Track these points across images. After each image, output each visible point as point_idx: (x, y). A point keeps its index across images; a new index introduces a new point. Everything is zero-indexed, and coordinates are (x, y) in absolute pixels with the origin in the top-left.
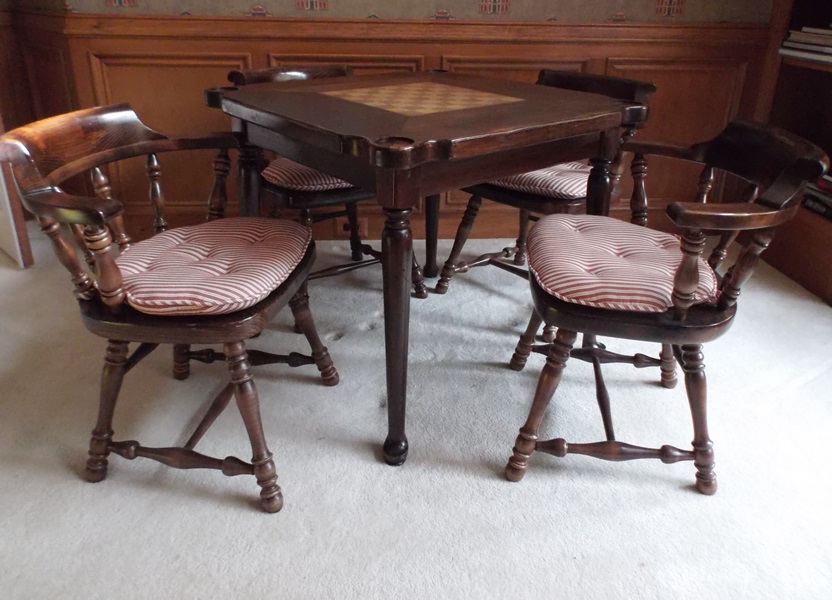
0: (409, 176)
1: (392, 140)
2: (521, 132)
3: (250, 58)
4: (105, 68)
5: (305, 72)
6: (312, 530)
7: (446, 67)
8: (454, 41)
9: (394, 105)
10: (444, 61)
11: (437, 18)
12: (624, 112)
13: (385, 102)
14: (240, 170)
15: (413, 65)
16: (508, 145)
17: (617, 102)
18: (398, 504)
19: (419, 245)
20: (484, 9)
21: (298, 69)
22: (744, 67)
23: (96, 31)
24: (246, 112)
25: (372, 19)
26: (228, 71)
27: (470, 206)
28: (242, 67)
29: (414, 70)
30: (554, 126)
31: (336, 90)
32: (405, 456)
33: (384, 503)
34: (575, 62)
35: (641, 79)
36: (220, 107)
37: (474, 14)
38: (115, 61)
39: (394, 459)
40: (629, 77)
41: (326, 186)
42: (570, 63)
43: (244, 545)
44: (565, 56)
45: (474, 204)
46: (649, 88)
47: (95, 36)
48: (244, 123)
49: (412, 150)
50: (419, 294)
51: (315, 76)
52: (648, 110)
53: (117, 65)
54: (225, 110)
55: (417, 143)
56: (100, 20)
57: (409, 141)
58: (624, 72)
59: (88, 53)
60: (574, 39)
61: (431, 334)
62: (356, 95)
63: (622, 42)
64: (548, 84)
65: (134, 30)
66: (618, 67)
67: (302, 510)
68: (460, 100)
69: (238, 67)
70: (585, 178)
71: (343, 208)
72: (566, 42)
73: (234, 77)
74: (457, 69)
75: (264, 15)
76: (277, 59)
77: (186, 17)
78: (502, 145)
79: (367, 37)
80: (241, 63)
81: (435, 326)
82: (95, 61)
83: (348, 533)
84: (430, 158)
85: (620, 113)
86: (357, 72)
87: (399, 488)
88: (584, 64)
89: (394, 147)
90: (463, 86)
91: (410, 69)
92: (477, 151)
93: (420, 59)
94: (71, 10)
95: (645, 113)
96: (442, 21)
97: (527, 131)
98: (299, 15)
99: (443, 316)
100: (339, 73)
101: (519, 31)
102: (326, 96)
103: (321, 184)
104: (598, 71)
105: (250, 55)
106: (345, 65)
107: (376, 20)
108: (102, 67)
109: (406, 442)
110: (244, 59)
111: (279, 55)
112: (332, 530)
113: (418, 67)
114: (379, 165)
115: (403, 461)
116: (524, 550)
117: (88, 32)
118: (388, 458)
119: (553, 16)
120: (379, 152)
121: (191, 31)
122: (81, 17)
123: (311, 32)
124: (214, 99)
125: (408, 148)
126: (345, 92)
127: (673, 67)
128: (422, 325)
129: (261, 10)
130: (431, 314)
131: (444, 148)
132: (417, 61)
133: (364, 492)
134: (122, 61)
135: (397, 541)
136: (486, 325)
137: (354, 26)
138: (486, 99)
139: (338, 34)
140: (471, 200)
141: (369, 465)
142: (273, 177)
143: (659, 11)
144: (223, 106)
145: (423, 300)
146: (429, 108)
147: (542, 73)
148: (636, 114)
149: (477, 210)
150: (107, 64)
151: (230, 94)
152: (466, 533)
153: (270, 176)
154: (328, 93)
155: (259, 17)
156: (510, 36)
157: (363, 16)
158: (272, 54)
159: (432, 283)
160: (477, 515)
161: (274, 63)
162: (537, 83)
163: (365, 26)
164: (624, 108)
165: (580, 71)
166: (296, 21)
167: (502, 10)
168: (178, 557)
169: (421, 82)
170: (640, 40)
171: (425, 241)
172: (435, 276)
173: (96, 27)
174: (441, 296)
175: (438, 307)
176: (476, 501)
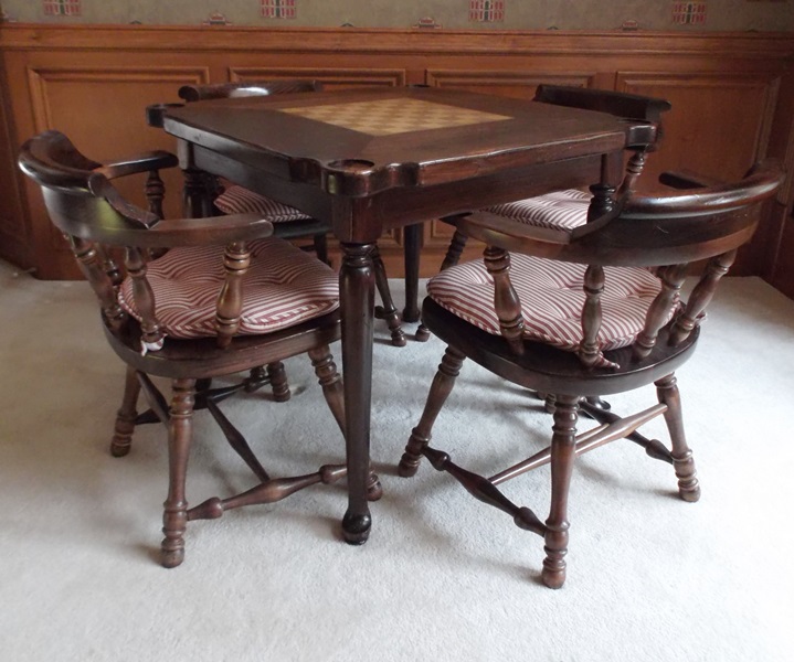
0: (370, 204)
1: (348, 163)
2: (503, 154)
3: (208, 72)
4: (45, 84)
5: (267, 88)
6: (252, 622)
7: (431, 81)
8: (439, 53)
9: (360, 123)
10: (428, 75)
11: (421, 26)
12: (628, 132)
13: (349, 120)
14: (186, 198)
15: (394, 80)
16: (489, 169)
17: (621, 121)
18: (355, 593)
19: (397, 284)
20: (473, 16)
21: (259, 84)
22: (777, 82)
23: (35, 43)
24: (190, 132)
25: (346, 28)
26: (181, 86)
27: (454, 241)
28: (198, 82)
29: (394, 85)
30: (543, 148)
31: (296, 107)
32: (368, 534)
33: (339, 589)
34: (581, 77)
35: (656, 96)
36: (162, 127)
37: (463, 22)
38: (56, 77)
39: (355, 537)
40: (642, 94)
41: (286, 217)
42: (575, 77)
43: (171, 638)
44: (569, 71)
45: (459, 239)
46: (664, 105)
47: (34, 49)
48: (191, 145)
49: (372, 175)
50: (396, 341)
51: (277, 92)
52: (659, 130)
53: (58, 81)
54: (167, 129)
55: (378, 166)
56: (41, 30)
57: (369, 164)
58: (636, 88)
59: (26, 68)
60: (577, 50)
61: (407, 388)
62: (318, 113)
63: (634, 55)
64: (547, 101)
65: (76, 42)
66: (630, 82)
67: (242, 597)
68: (438, 118)
69: (194, 82)
70: (585, 208)
71: (312, 243)
72: (569, 54)
73: (186, 93)
74: (443, 84)
75: (223, 23)
76: (239, 73)
77: (136, 26)
78: (480, 169)
79: (340, 48)
80: (197, 78)
81: (413, 379)
82: (33, 76)
83: (294, 626)
84: (393, 183)
85: (623, 133)
86: (327, 87)
87: (358, 572)
88: (590, 79)
89: (348, 171)
90: (445, 103)
91: (390, 84)
92: (449, 177)
93: (402, 73)
94: (7, 20)
95: (653, 134)
96: (427, 30)
97: (511, 153)
98: (264, 24)
99: (423, 367)
100: (308, 88)
101: (514, 40)
102: (284, 114)
103: (281, 215)
104: (607, 87)
105: (207, 68)
106: (314, 80)
107: (352, 29)
108: (41, 83)
109: (369, 517)
110: (201, 73)
111: (241, 68)
112: (276, 623)
113: (399, 82)
114: (332, 191)
115: (366, 539)
116: (502, 650)
117: (25, 44)
118: (348, 536)
119: (553, 24)
120: (331, 177)
121: (140, 41)
122: (19, 27)
123: (278, 42)
124: (156, 117)
125: (366, 172)
126: (309, 109)
127: (694, 83)
128: (397, 378)
129: (221, 18)
130: (409, 364)
131: (410, 172)
132: (397, 75)
133: (317, 576)
134: (64, 76)
135: (352, 637)
136: (472, 379)
137: (326, 35)
138: (468, 117)
139: (309, 44)
140: (456, 233)
141: (324, 543)
142: (226, 206)
143: (676, 18)
144: (165, 125)
145: (400, 349)
146: (400, 126)
147: (540, 87)
148: (643, 135)
149: (463, 245)
150: (47, 80)
151: (176, 112)
152: (435, 629)
153: (223, 205)
154: (286, 110)
155: (217, 27)
156: (506, 48)
157: (336, 25)
158: (232, 69)
159: (412, 329)
160: (449, 607)
161: (235, 78)
162: (535, 100)
163: (338, 35)
164: (628, 128)
165: (585, 87)
166: (261, 31)
167: (496, 17)
168: (91, 652)
169: (397, 98)
170: (653, 51)
171: (404, 280)
172: (415, 321)
173: (34, 38)
174: (421, 344)
175: (417, 358)
176: (448, 590)
